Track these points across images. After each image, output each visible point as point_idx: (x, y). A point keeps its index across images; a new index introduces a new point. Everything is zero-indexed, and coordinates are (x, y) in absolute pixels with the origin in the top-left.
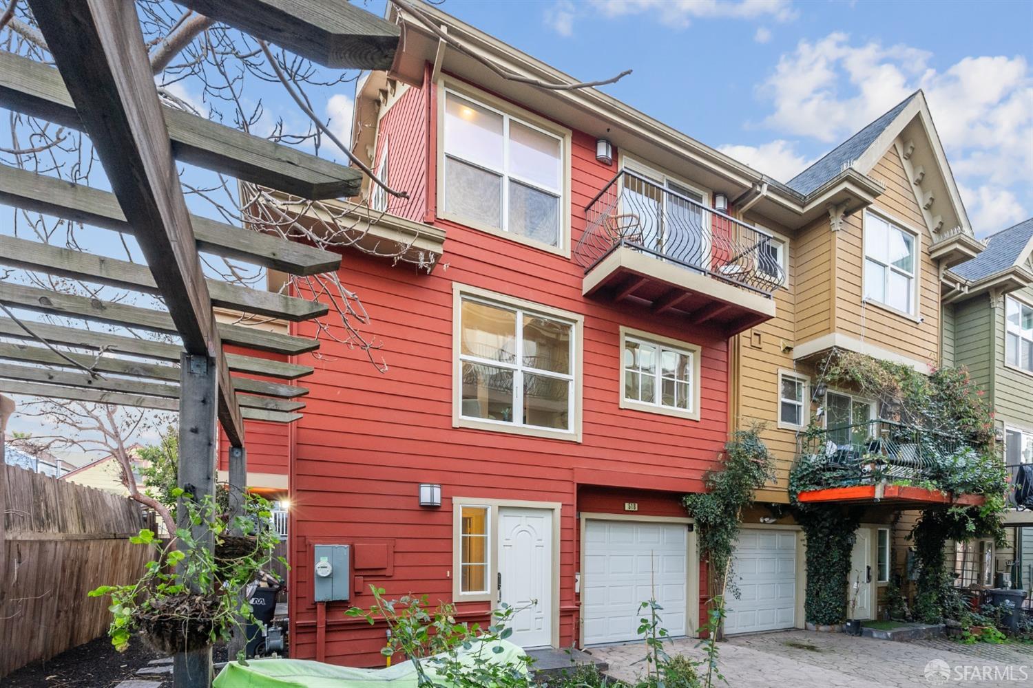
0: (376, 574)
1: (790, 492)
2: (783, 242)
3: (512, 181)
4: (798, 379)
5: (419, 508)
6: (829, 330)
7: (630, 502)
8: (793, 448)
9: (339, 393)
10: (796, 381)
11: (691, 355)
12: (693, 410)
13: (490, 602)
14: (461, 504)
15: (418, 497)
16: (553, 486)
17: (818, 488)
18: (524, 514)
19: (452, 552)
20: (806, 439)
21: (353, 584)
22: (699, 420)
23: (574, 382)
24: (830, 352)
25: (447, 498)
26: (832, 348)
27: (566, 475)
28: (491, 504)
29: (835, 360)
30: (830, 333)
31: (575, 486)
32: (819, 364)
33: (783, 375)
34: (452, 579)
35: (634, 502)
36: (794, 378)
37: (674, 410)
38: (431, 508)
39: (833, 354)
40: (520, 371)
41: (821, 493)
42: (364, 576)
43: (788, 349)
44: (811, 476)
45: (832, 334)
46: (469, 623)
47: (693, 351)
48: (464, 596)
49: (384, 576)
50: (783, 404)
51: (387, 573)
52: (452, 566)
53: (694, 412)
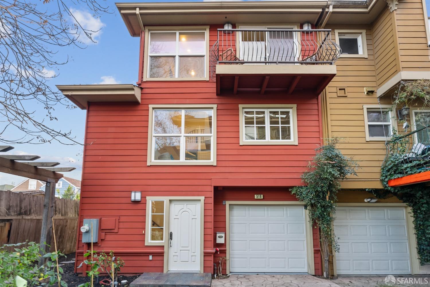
0: (110, 231)
1: (382, 181)
2: (361, 33)
3: (180, 56)
4: (382, 108)
5: (131, 202)
6: (396, 72)
7: (257, 194)
8: (384, 152)
9: (100, 158)
10: (381, 110)
11: (291, 110)
12: (293, 140)
13: (164, 246)
14: (150, 200)
15: (131, 197)
16: (200, 188)
17: (400, 176)
18: (185, 203)
19: (145, 222)
20: (392, 144)
21: (99, 235)
22: (298, 144)
23: (213, 136)
24: (399, 85)
25: (143, 197)
26: (400, 82)
27: (208, 182)
28: (165, 199)
29: (403, 89)
30: (397, 73)
31: (213, 187)
32: (393, 95)
33: (367, 109)
34: (145, 234)
35: (261, 194)
36: (380, 108)
37: (281, 141)
38: (136, 202)
39: (401, 86)
40: (183, 136)
41: (403, 179)
42: (105, 232)
43: (371, 93)
44: (395, 168)
45: (399, 73)
46: (153, 256)
47: (292, 108)
48: (151, 243)
49: (114, 232)
50: (369, 126)
51: (116, 231)
52: (145, 228)
53: (294, 141)
